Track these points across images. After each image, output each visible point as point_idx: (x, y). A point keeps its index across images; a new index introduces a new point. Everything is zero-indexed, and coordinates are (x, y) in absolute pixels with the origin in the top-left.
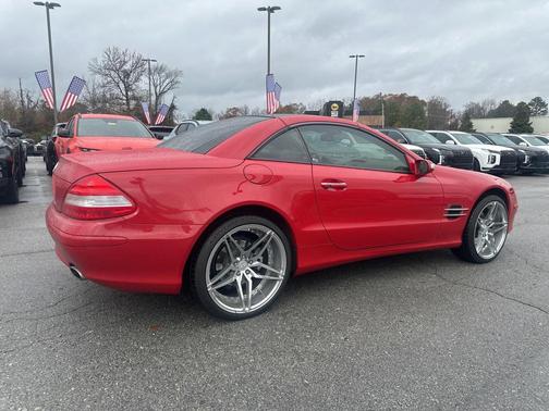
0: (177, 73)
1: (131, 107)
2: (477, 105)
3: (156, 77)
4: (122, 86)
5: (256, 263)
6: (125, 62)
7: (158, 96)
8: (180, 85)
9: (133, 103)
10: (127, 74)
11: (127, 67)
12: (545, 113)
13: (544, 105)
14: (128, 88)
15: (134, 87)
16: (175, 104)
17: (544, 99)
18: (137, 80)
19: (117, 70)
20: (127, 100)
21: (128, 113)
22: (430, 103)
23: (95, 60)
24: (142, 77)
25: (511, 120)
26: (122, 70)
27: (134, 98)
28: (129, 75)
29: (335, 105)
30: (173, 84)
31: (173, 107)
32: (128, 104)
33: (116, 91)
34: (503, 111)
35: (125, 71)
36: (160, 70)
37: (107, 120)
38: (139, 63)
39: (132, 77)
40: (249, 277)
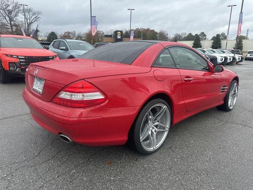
0: (39, 13)
1: (14, 30)
2: (179, 35)
4: (8, 18)
5: (157, 123)
6: (8, 5)
7: (29, 25)
8: (40, 19)
9: (14, 28)
11: (10, 8)
12: (205, 39)
13: (205, 35)
14: (11, 20)
15: (15, 19)
16: (38, 29)
17: (205, 33)
18: (16, 15)
19: (4, 10)
20: (11, 26)
21: (12, 33)
22: (160, 33)
24: (19, 14)
25: (193, 42)
26: (7, 9)
27: (15, 25)
28: (11, 12)
29: (119, 32)
30: (36, 19)
31: (37, 31)
32: (12, 28)
33: (4, 21)
34: (189, 37)
35: (9, 10)
36: (29, 11)
37: (17, 39)
38: (16, 6)
39: (13, 14)
40: (153, 131)
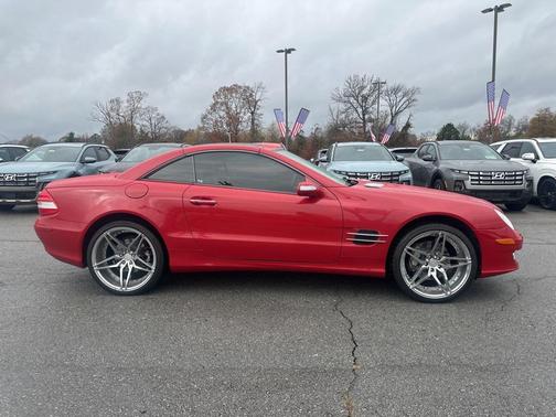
0: (414, 91)
3: (393, 97)
4: (360, 110)
6: (364, 88)
7: (394, 116)
9: (369, 125)
10: (365, 99)
11: (365, 92)
14: (365, 112)
15: (371, 110)
16: (411, 122)
18: (374, 103)
19: (356, 96)
20: (364, 123)
23: (337, 89)
26: (360, 94)
27: (371, 120)
30: (410, 103)
32: (365, 127)
33: (354, 116)
35: (363, 96)
36: (396, 90)
39: (371, 100)
